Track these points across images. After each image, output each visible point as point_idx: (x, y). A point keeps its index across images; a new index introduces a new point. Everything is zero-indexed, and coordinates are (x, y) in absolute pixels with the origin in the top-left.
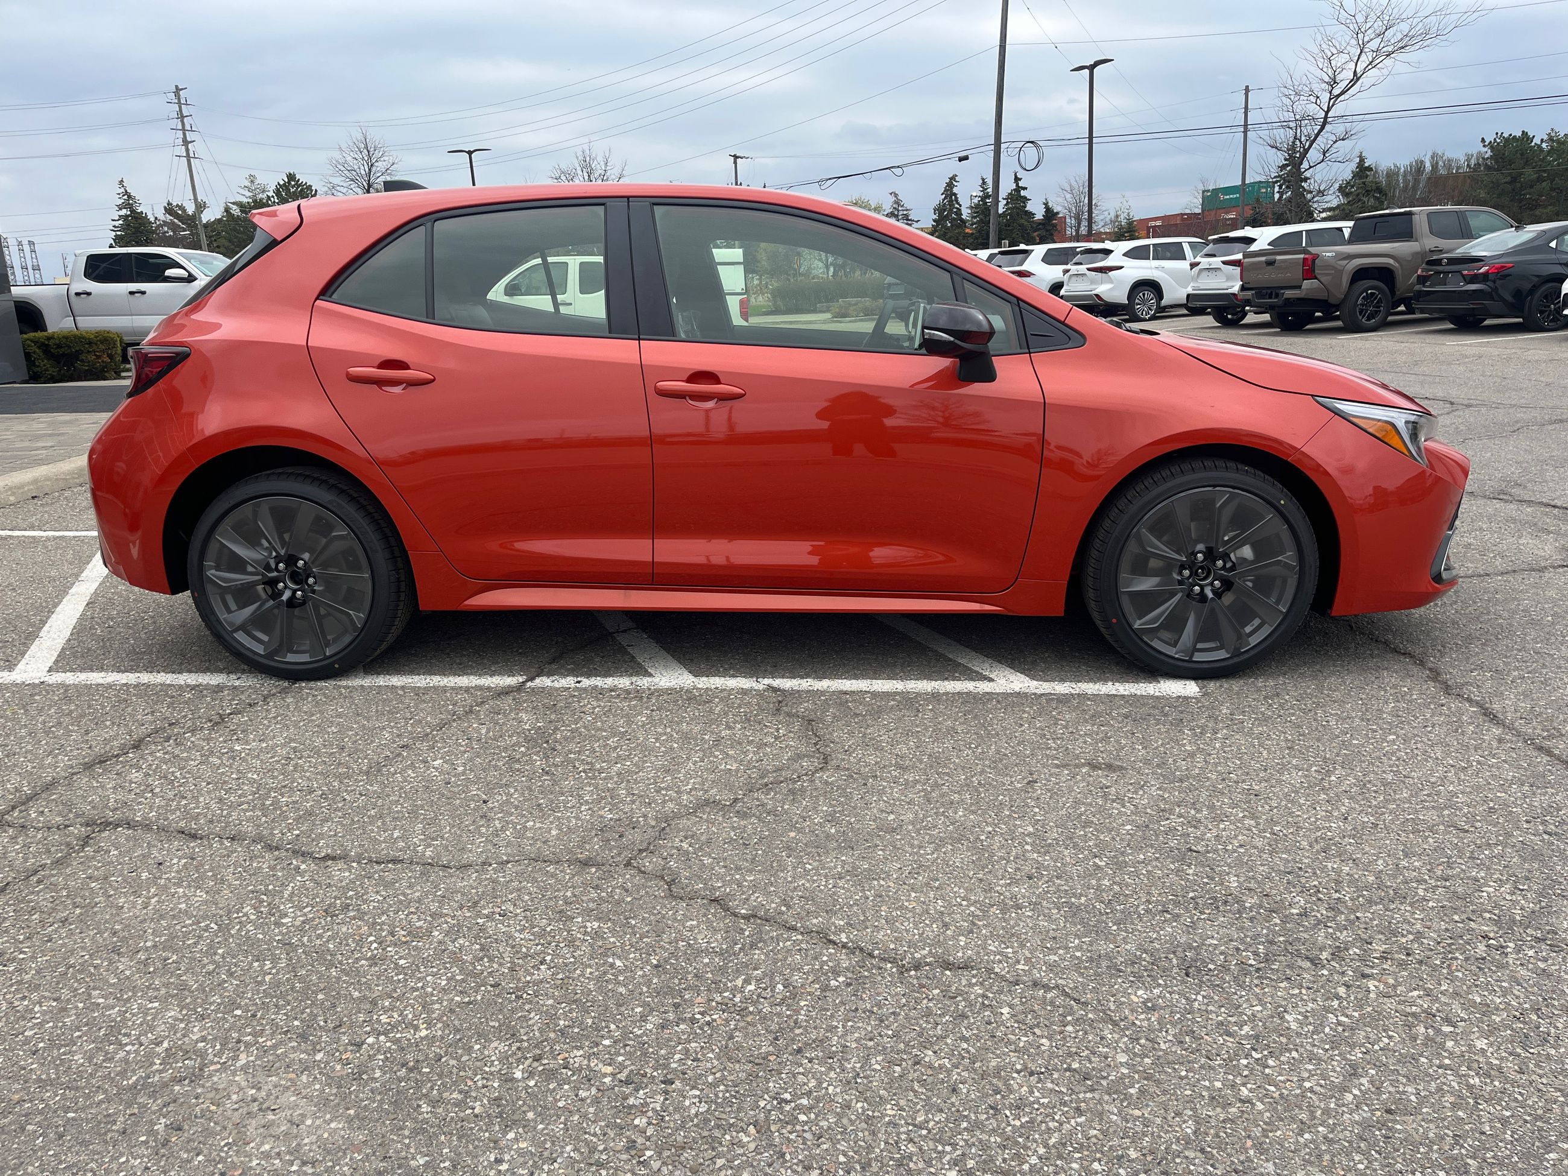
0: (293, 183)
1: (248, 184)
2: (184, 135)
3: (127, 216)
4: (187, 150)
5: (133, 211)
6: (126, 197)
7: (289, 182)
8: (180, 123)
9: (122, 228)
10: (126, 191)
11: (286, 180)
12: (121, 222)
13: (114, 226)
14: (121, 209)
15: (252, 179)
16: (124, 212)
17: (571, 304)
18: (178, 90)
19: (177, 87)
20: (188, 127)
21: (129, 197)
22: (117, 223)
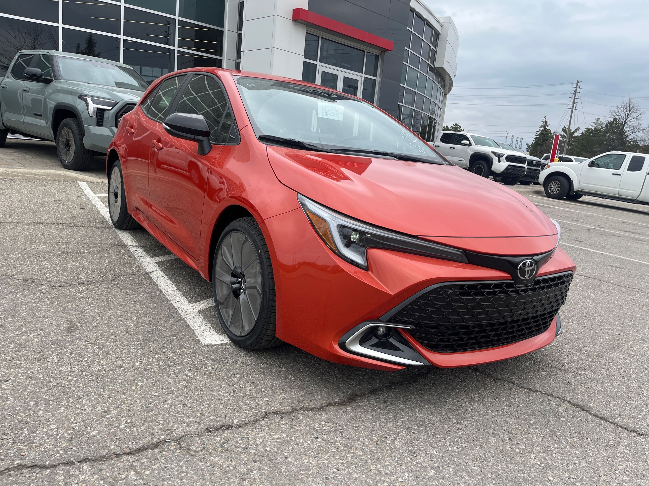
0: (615, 122)
1: (595, 121)
2: (574, 100)
3: (543, 130)
4: (573, 106)
5: (545, 129)
6: (545, 123)
7: (613, 122)
8: (574, 95)
9: (539, 135)
10: (546, 121)
11: (612, 121)
12: (539, 132)
13: (536, 134)
14: (541, 127)
15: (598, 119)
16: (542, 128)
17: (620, 175)
18: (578, 82)
19: (578, 81)
20: (577, 97)
21: (546, 123)
22: (538, 133)
